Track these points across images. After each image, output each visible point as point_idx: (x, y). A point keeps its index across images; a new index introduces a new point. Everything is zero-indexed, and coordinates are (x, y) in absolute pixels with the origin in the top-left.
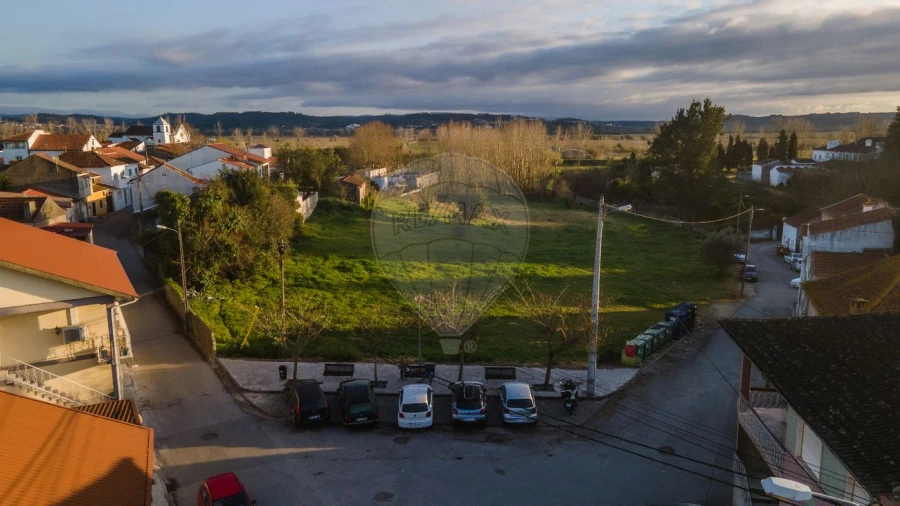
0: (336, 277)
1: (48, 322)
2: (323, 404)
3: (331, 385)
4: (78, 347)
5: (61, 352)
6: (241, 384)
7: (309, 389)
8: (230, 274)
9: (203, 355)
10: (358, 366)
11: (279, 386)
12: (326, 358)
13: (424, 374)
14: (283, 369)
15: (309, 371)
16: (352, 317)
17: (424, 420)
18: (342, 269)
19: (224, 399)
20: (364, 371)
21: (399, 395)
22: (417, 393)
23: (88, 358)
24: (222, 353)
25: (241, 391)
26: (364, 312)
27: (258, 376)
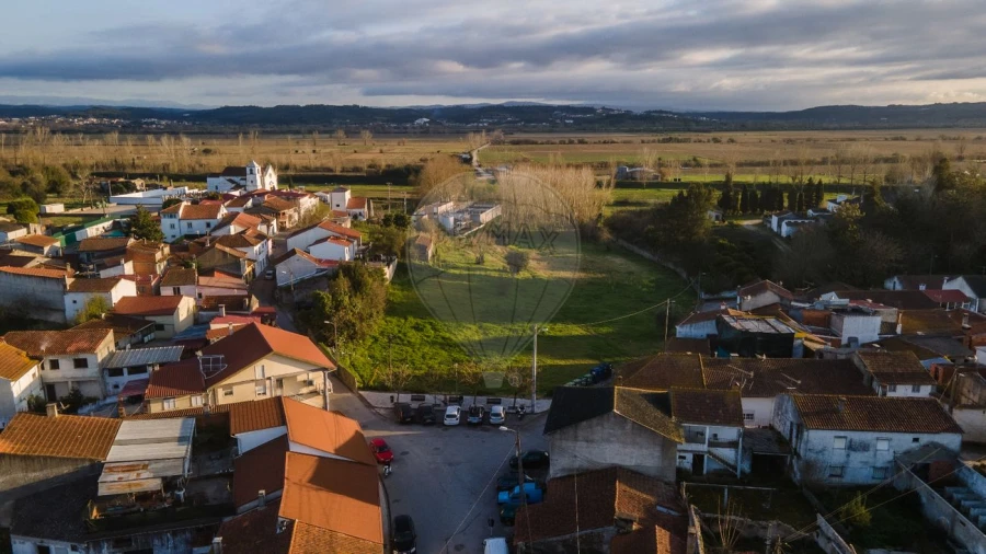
0: (414, 336)
1: (301, 378)
2: (412, 414)
3: (415, 405)
4: (311, 388)
5: (305, 390)
6: (373, 404)
7: (405, 407)
8: (351, 338)
9: (350, 389)
10: (427, 396)
11: (390, 405)
12: (412, 392)
13: (458, 401)
14: (392, 397)
15: (405, 398)
16: (424, 366)
17: (454, 421)
18: (417, 328)
19: (366, 411)
20: (429, 399)
21: (445, 411)
22: (453, 410)
23: (315, 393)
24: (360, 388)
25: (374, 407)
26: (431, 363)
27: (381, 400)
